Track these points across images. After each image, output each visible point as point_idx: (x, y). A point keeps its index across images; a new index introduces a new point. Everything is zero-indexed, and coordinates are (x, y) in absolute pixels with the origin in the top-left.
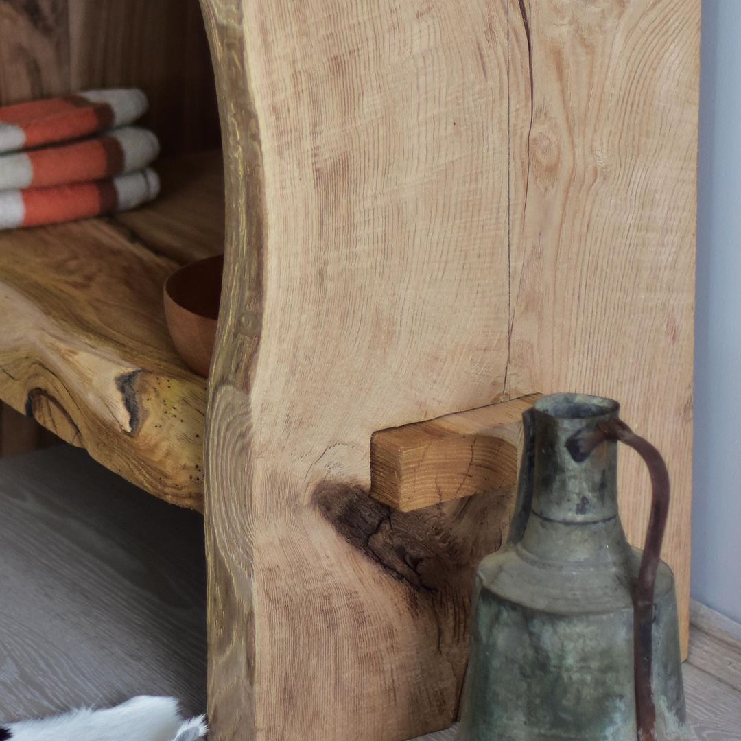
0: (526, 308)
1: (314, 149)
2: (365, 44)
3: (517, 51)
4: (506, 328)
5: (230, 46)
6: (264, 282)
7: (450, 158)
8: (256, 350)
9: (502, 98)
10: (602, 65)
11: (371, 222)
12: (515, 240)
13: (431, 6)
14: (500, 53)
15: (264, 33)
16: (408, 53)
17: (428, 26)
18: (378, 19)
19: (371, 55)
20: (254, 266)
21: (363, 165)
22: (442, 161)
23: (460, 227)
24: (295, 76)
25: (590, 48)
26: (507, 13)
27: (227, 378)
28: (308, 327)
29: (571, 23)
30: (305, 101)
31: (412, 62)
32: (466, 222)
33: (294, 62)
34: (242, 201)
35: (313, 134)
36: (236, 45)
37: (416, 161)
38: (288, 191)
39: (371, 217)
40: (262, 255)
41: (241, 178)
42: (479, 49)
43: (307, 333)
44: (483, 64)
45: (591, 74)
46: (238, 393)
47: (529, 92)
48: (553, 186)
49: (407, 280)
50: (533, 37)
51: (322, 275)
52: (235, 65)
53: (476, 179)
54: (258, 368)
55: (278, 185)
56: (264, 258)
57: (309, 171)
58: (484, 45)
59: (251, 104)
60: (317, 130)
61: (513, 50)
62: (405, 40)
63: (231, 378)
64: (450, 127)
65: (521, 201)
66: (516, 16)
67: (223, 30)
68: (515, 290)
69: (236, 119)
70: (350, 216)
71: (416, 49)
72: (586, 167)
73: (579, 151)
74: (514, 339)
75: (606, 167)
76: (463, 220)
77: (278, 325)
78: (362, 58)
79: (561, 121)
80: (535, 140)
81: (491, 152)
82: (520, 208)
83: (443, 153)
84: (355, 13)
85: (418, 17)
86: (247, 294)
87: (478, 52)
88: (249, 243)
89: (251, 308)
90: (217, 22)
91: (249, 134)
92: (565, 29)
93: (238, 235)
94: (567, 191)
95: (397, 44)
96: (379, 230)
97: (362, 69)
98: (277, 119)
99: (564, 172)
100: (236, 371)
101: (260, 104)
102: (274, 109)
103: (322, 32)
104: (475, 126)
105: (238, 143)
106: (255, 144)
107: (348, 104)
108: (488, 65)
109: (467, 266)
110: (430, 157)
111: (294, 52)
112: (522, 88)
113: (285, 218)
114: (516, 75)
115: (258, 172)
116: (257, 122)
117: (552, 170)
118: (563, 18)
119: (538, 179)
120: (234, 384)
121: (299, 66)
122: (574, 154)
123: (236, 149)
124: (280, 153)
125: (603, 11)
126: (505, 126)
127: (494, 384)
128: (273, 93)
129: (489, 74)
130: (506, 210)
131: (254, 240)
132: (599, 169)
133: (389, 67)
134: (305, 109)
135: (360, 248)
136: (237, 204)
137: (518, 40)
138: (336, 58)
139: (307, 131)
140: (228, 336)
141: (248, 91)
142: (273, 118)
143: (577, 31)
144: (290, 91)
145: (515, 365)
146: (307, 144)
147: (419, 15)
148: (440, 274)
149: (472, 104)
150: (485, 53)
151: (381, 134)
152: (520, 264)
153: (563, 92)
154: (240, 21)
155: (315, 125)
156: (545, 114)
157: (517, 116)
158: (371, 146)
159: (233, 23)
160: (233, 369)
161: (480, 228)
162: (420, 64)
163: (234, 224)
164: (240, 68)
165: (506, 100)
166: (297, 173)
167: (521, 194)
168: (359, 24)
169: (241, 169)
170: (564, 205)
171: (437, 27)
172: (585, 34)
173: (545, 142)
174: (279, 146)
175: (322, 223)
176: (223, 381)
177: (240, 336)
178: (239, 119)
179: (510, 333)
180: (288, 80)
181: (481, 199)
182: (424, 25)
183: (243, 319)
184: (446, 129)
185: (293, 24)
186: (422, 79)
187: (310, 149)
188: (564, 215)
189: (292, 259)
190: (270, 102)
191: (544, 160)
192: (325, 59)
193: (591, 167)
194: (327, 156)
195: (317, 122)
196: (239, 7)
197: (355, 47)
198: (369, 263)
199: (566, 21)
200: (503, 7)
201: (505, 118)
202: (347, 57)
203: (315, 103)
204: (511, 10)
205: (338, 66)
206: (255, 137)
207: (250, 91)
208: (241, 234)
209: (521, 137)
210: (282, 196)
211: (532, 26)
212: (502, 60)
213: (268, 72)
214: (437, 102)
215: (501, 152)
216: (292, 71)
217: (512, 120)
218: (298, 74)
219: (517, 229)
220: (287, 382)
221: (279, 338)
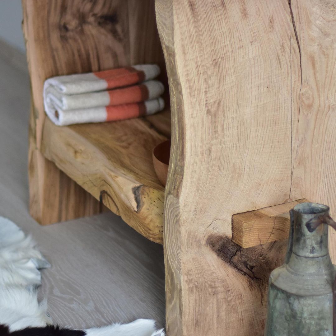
0: (299, 164)
1: (206, 98)
2: (228, 54)
3: (295, 57)
4: (290, 172)
5: (170, 55)
6: (184, 153)
7: (266, 101)
8: (181, 181)
9: (288, 76)
10: (332, 63)
11: (231, 128)
12: (294, 136)
13: (257, 38)
14: (287, 58)
15: (184, 50)
16: (247, 58)
17: (256, 47)
18: (234, 44)
19: (231, 59)
20: (181, 146)
21: (227, 105)
22: (262, 103)
23: (270, 130)
24: (197, 67)
25: (327, 56)
26: (290, 41)
27: (171, 192)
28: (204, 172)
29: (318, 45)
30: (202, 78)
31: (249, 61)
32: (272, 128)
33: (197, 62)
34: (176, 119)
35: (206, 92)
36: (172, 54)
37: (251, 102)
38: (195, 115)
39: (231, 126)
40: (184, 142)
41: (176, 109)
42: (278, 56)
43: (203, 174)
44: (280, 62)
45: (327, 67)
46: (175, 198)
47: (300, 74)
48: (311, 113)
49: (247, 152)
50: (302, 51)
51: (210, 150)
52: (172, 62)
53: (277, 110)
54: (182, 189)
55: (190, 113)
56: (185, 143)
57: (204, 107)
58: (280, 54)
59: (179, 79)
60: (207, 90)
61: (293, 56)
62: (245, 53)
63: (172, 192)
64: (266, 89)
65: (297, 119)
66: (294, 42)
67: (167, 47)
68: (294, 157)
69: (173, 85)
70: (222, 125)
71: (250, 56)
72: (325, 105)
73: (322, 99)
74: (294, 176)
75: (334, 105)
76: (271, 127)
77: (191, 171)
78: (227, 60)
79: (314, 86)
80: (303, 94)
81: (283, 99)
82: (296, 122)
83: (262, 99)
84: (223, 41)
85: (251, 43)
86: (178, 158)
87: (277, 58)
88: (179, 136)
89: (180, 163)
90: (165, 44)
91: (178, 91)
92: (316, 48)
93: (175, 133)
94: (317, 115)
95: (242, 54)
96: (235, 131)
97: (227, 64)
98: (190, 85)
99: (315, 107)
100: (174, 189)
101: (182, 79)
102: (188, 81)
103: (209, 49)
104: (276, 88)
105: (174, 95)
106: (181, 95)
107: (220, 80)
108: (282, 63)
109: (273, 146)
110: (257, 101)
111: (197, 58)
112: (297, 72)
113: (194, 127)
114: (294, 67)
115: (182, 108)
116: (181, 87)
117: (310, 106)
118: (315, 43)
119: (304, 110)
120: (173, 195)
121: (199, 64)
122: (320, 100)
123: (174, 97)
124: (191, 100)
125: (332, 40)
126: (289, 88)
127: (285, 195)
128: (188, 75)
129: (282, 67)
130: (290, 123)
131: (181, 135)
132: (331, 106)
133: (239, 64)
134: (202, 82)
135: (226, 139)
136: (175, 120)
137: (295, 52)
138: (215, 60)
139: (203, 90)
140: (172, 175)
141: (177, 74)
142: (188, 85)
143: (321, 48)
144: (195, 74)
145: (294, 187)
146: (203, 96)
147: (251, 42)
148: (262, 150)
149: (275, 79)
150: (281, 58)
151: (235, 92)
152: (296, 145)
153: (315, 74)
154: (173, 45)
155: (206, 88)
156: (307, 83)
157: (295, 84)
158: (231, 97)
159: (171, 45)
160: (173, 188)
161: (279, 131)
162: (252, 62)
163: (174, 128)
164: (173, 64)
165: (290, 77)
166: (198, 108)
167: (297, 117)
168: (225, 46)
169: (175, 106)
170: (316, 121)
171: (260, 46)
172: (325, 50)
173: (307, 95)
174: (190, 97)
175: (210, 128)
176: (169, 193)
177: (176, 175)
178: (174, 85)
179: (292, 174)
180: (194, 69)
181: (279, 119)
182: (254, 46)
183: (177, 168)
184: (263, 90)
185: (196, 46)
186: (253, 69)
187: (204, 98)
188: (315, 125)
189: (197, 144)
190: (186, 78)
191: (307, 102)
192: (210, 61)
193: (327, 105)
194: (212, 101)
195: (207, 86)
196: (173, 39)
197: (224, 56)
198: (230, 145)
199: (316, 44)
200: (289, 38)
201: (290, 85)
202: (220, 60)
203: (206, 78)
204: (292, 39)
205: (216, 63)
206: (180, 93)
207: (178, 74)
208: (176, 133)
209: (297, 93)
210: (192, 117)
211: (301, 46)
212: (288, 60)
213: (185, 66)
214: (260, 78)
215: (288, 99)
216: (196, 65)
217: (293, 86)
218: (199, 67)
219: (295, 131)
220: (195, 194)
221: (192, 176)
